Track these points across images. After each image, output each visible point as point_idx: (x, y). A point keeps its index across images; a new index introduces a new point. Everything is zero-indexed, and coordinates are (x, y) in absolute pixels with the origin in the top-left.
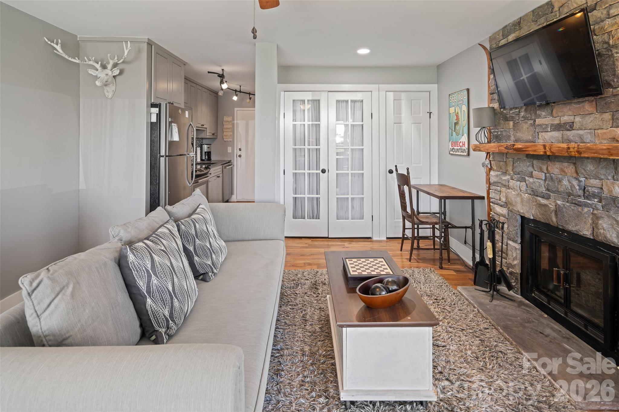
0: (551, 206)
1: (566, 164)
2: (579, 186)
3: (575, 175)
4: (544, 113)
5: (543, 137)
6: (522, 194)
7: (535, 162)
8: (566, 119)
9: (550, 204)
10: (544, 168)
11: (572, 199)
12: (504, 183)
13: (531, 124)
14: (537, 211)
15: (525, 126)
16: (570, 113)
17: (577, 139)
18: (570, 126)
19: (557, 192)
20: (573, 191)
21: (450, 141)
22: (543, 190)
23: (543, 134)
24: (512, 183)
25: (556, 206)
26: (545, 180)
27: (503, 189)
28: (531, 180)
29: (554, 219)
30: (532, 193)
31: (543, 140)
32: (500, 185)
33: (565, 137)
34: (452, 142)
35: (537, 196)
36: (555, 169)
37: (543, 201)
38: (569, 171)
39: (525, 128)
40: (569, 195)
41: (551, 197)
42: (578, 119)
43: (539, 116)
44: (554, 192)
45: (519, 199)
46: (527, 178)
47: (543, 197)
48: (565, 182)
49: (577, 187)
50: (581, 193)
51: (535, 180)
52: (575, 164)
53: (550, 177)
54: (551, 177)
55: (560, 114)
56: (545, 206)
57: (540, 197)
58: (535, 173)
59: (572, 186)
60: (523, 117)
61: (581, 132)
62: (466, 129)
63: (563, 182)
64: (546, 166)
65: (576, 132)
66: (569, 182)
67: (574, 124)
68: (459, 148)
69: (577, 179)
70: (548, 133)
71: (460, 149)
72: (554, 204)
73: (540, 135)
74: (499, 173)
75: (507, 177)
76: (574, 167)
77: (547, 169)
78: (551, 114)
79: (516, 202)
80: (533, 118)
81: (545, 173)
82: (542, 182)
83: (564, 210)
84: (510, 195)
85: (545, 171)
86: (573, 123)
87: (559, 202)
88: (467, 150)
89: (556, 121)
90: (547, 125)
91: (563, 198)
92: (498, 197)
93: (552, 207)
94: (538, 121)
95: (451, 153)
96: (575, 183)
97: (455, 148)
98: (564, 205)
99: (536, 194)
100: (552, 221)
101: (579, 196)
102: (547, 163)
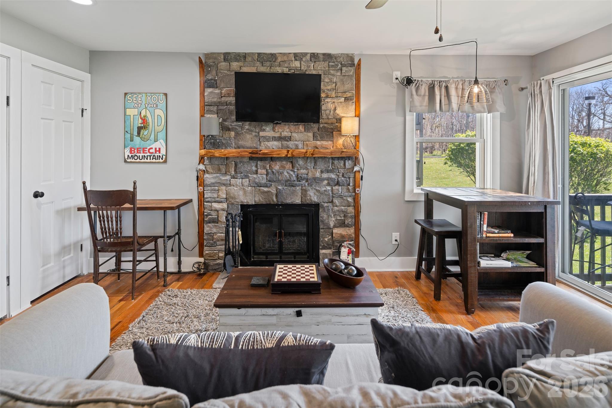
0: (272, 191)
1: (284, 162)
2: (294, 174)
3: (291, 168)
4: (268, 129)
5: (266, 145)
6: (245, 188)
7: (259, 162)
8: (286, 133)
9: (272, 190)
10: (268, 166)
11: (289, 184)
12: (225, 182)
13: (256, 135)
14: (260, 197)
15: (248, 136)
16: (288, 130)
17: (294, 146)
18: (289, 139)
19: (278, 181)
20: (291, 178)
21: (125, 147)
22: (264, 181)
23: (266, 143)
24: (233, 181)
25: (276, 190)
26: (267, 175)
27: (224, 188)
28: (255, 176)
29: (275, 199)
30: (256, 185)
31: (265, 147)
32: (217, 185)
33: (285, 145)
34: (131, 149)
35: (261, 187)
36: (277, 167)
37: (266, 189)
38: (288, 166)
39: (248, 137)
40: (287, 181)
41: (272, 186)
42: (294, 135)
43: (264, 130)
44: (274, 182)
45: (241, 193)
46: (249, 175)
47: (266, 187)
48: (286, 174)
49: (294, 176)
50: (295, 179)
51: (259, 175)
52: (292, 162)
53: (271, 172)
54: (273, 172)
55: (280, 130)
56: (269, 192)
57: (263, 187)
58: (259, 171)
59: (290, 175)
60: (247, 130)
61: (296, 143)
62: (162, 135)
63: (284, 174)
64: (269, 165)
65: (292, 142)
66: (288, 173)
67: (292, 137)
68: (148, 154)
69: (292, 171)
70: (270, 142)
71: (150, 156)
72: (274, 189)
73: (262, 144)
74: (218, 175)
75: (228, 177)
76: (291, 164)
77: (270, 166)
78: (274, 130)
79: (238, 195)
80: (257, 131)
81: (267, 170)
82: (265, 176)
83: (284, 191)
84: (233, 191)
85: (268, 169)
86: (290, 137)
87: (279, 187)
88: (164, 157)
89: (277, 135)
90: (269, 137)
91: (282, 185)
92: (215, 195)
93: (274, 191)
94: (262, 134)
95: (129, 160)
96: (292, 173)
97: (138, 155)
98: (283, 188)
99: (260, 186)
100: (273, 201)
101: (295, 181)
102: (270, 163)
